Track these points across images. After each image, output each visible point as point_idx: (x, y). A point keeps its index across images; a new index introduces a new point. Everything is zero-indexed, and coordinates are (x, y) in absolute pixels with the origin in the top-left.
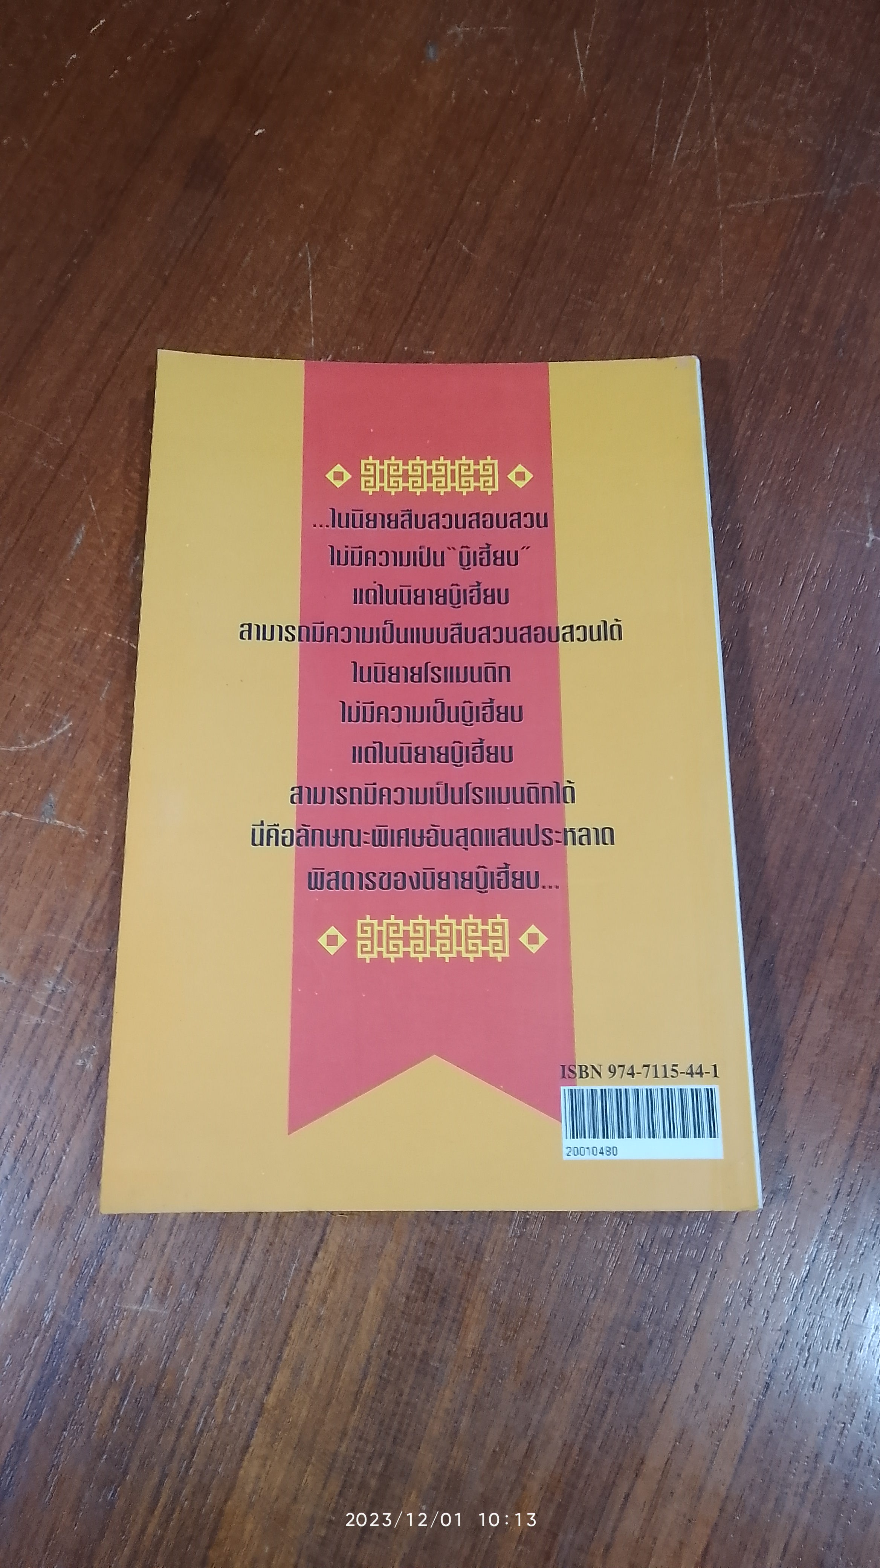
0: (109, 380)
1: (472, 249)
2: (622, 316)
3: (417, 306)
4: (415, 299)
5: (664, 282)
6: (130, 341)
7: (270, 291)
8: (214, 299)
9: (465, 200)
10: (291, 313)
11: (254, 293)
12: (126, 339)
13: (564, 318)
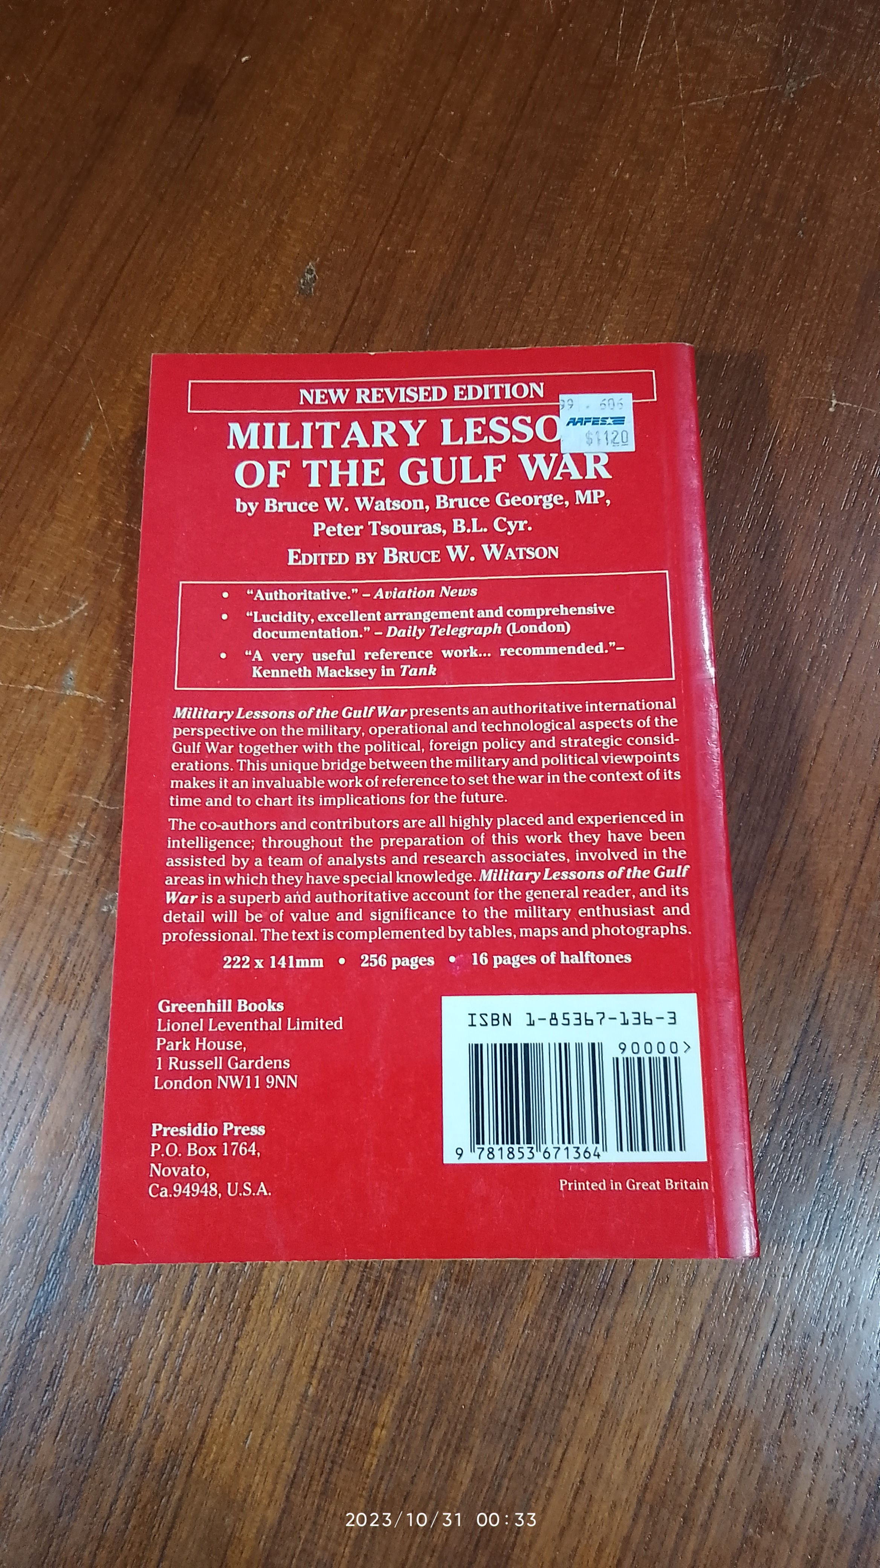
0: (112, 291)
1: (448, 155)
2: (592, 208)
3: (398, 209)
4: (396, 203)
5: (631, 177)
6: (130, 254)
7: (261, 202)
8: (207, 213)
9: (441, 110)
10: (280, 222)
11: (244, 205)
12: (126, 253)
13: (538, 213)
